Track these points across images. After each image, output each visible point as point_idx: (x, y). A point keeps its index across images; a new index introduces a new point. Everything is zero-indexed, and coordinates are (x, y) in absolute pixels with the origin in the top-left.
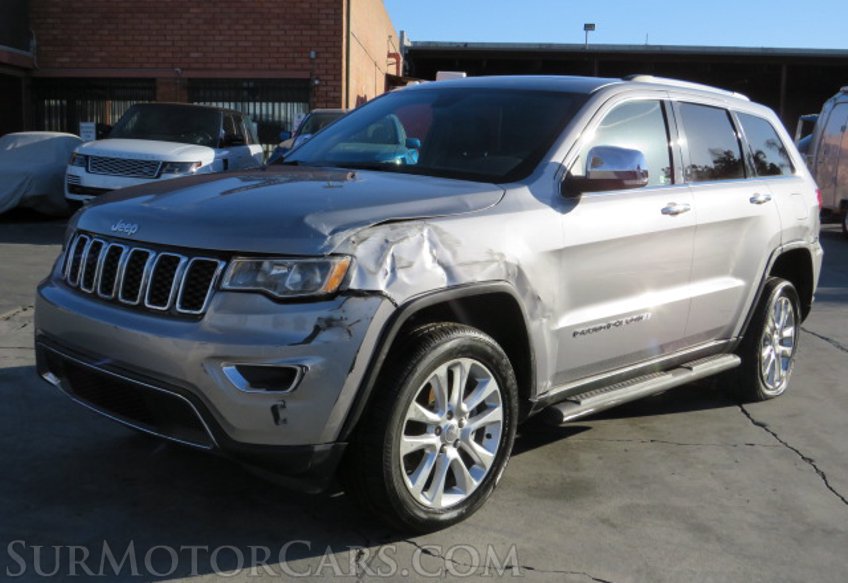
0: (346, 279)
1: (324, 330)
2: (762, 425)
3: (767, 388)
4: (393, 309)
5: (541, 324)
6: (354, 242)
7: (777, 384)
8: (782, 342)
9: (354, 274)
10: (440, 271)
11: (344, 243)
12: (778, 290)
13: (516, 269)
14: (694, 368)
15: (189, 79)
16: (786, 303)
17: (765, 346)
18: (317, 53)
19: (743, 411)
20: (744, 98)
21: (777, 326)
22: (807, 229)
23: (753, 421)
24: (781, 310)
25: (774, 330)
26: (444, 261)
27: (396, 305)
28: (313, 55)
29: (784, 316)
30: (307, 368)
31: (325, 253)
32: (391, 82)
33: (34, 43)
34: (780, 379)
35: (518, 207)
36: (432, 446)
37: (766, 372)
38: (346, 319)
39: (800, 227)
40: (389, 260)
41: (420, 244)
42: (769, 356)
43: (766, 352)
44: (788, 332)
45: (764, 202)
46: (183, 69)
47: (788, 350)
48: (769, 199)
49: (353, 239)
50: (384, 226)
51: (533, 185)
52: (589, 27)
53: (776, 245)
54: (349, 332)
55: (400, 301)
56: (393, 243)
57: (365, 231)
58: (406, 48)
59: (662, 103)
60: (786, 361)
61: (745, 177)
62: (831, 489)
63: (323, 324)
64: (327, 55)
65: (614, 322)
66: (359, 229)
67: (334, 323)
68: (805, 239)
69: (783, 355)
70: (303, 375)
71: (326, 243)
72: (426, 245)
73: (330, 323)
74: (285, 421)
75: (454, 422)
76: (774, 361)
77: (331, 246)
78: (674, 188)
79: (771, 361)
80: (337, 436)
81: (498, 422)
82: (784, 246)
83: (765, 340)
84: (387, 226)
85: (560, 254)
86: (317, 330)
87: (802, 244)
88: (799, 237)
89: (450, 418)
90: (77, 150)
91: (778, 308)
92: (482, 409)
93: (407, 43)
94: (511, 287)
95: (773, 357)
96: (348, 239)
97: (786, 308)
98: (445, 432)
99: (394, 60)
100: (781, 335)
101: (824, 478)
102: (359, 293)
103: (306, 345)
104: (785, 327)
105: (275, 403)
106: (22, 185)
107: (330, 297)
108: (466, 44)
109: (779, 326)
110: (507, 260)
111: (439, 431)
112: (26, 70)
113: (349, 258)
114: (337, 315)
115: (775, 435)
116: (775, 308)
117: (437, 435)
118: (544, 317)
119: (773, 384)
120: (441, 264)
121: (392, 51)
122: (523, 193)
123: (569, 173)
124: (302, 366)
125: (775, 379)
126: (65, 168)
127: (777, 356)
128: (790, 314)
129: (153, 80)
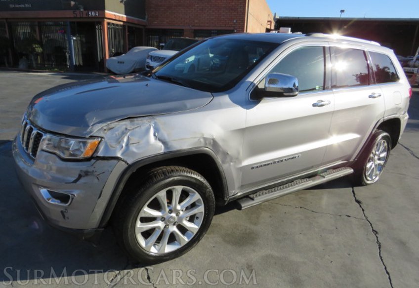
0: (96, 150)
1: (84, 177)
2: (358, 202)
3: (368, 180)
4: (127, 166)
5: (230, 165)
6: (105, 130)
7: (374, 177)
8: (379, 159)
9: (102, 148)
10: (160, 144)
11: (99, 130)
12: (380, 137)
13: (212, 141)
14: (326, 177)
15: (195, 30)
16: (384, 142)
17: (369, 161)
18: (236, 21)
19: (353, 192)
20: (378, 44)
21: (377, 153)
22: (400, 108)
23: (355, 198)
24: (380, 146)
25: (375, 155)
26: (162, 139)
27: (128, 164)
28: (235, 21)
29: (382, 148)
30: (74, 196)
31: (87, 136)
32: (268, 30)
33: (147, 17)
34: (376, 176)
35: (220, 107)
36: (159, 227)
37: (368, 173)
38: (96, 171)
39: (397, 108)
40: (125, 140)
41: (148, 130)
42: (371, 166)
43: (368, 165)
44: (383, 155)
45: (377, 97)
46: (192, 26)
47: (382, 162)
48: (380, 96)
49: (105, 128)
50: (126, 120)
51: (232, 94)
52: (342, 11)
53: (381, 118)
54: (98, 178)
55: (130, 161)
56: (129, 130)
57: (114, 124)
58: (277, 19)
59: (324, 48)
60: (380, 167)
61: (369, 84)
62: (381, 257)
63: (83, 174)
64: (240, 22)
65: (278, 160)
66: (109, 123)
67: (89, 173)
68: (398, 113)
69: (379, 164)
70: (73, 199)
71: (88, 130)
72: (152, 131)
73: (87, 173)
74: (68, 218)
75: (173, 215)
76: (373, 168)
77: (91, 132)
78: (325, 92)
79: (372, 168)
80: (98, 225)
81: (202, 212)
82: (385, 118)
83: (369, 159)
84: (129, 120)
85: (243, 131)
86: (80, 177)
87: (396, 116)
88: (395, 113)
89: (171, 213)
90: (150, 54)
91: (379, 145)
92: (193, 205)
93: (277, 17)
94: (208, 150)
95: (373, 166)
96: (102, 128)
97: (384, 144)
98: (167, 219)
99: (269, 23)
100: (379, 156)
101: (380, 248)
102: (104, 158)
103: (75, 184)
104: (382, 152)
105: (62, 210)
106: (134, 64)
107: (88, 159)
108: (299, 18)
109: (379, 153)
110: (205, 136)
111: (163, 219)
112: (144, 26)
113: (100, 139)
114: (90, 169)
115: (363, 210)
116: (377, 145)
117: (162, 221)
118: (231, 162)
119: (371, 178)
120: (160, 140)
121: (269, 20)
122: (225, 98)
123: (257, 86)
124: (72, 194)
125: (373, 175)
126: (145, 60)
127: (376, 166)
128: (385, 147)
129: (183, 30)
